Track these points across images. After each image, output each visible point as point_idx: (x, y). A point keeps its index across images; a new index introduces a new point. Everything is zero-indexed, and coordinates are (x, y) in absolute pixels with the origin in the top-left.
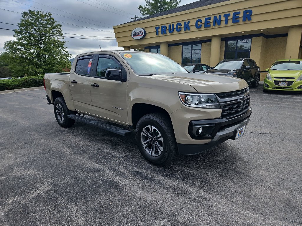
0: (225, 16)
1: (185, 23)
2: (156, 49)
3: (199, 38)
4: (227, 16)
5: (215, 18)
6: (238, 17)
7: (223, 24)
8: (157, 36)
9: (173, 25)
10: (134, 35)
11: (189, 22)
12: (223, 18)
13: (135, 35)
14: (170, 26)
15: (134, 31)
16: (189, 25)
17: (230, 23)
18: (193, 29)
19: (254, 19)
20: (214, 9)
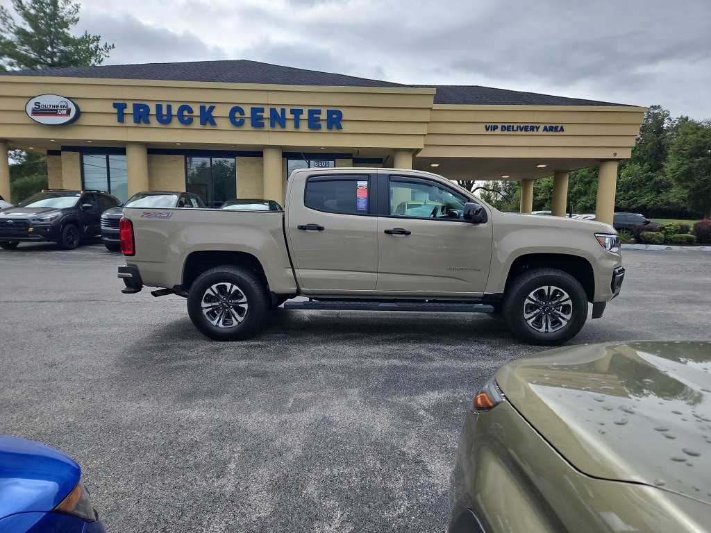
0: (292, 112)
1: (202, 108)
2: (105, 157)
3: (233, 145)
4: (297, 112)
5: (273, 111)
6: (318, 119)
7: (290, 126)
8: (119, 124)
9: (169, 107)
10: (35, 112)
11: (212, 108)
12: (289, 115)
13: (39, 111)
14: (159, 108)
15: (36, 100)
16: (214, 114)
17: (304, 126)
18: (224, 124)
19: (346, 127)
20: (269, 93)
